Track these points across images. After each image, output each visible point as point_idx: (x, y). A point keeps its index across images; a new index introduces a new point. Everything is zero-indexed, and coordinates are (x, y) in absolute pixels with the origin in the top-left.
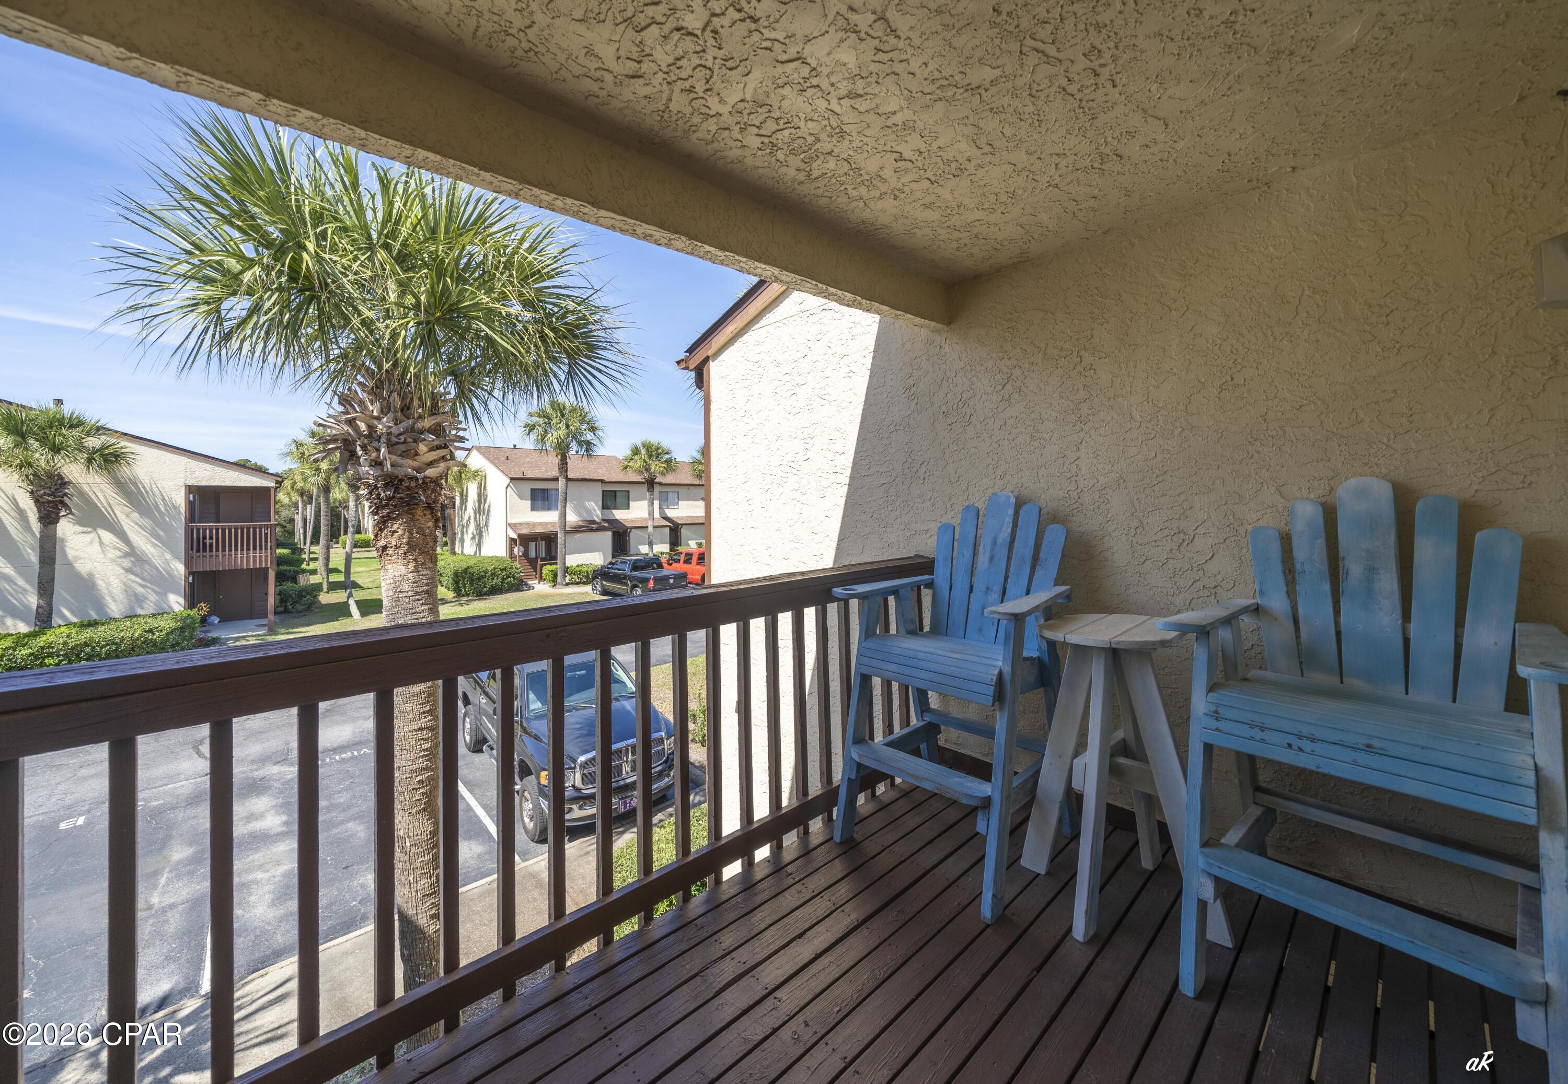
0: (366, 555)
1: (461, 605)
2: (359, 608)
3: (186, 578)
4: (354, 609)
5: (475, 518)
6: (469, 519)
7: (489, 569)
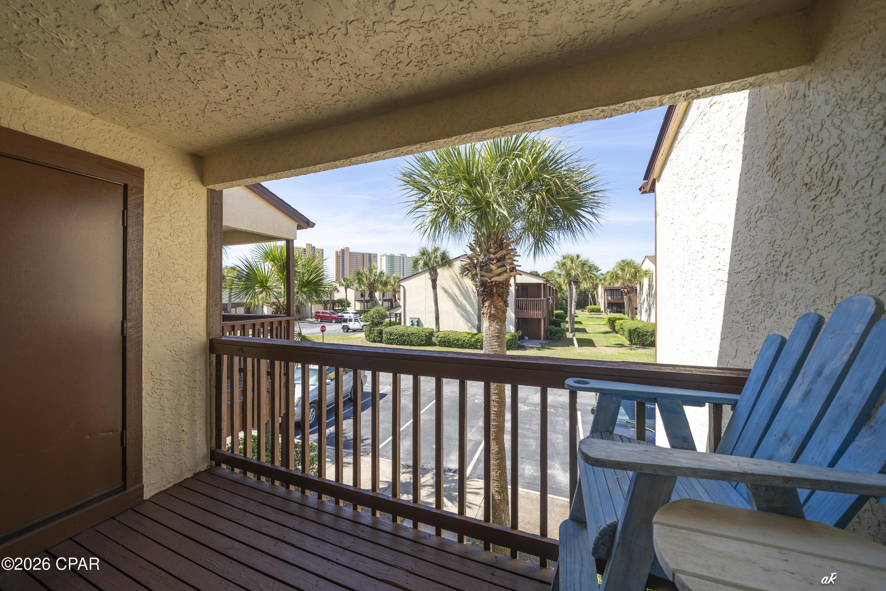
0: (597, 316)
1: (631, 349)
2: (578, 342)
3: (515, 320)
4: (575, 342)
5: (647, 299)
6: (644, 300)
7: (650, 330)
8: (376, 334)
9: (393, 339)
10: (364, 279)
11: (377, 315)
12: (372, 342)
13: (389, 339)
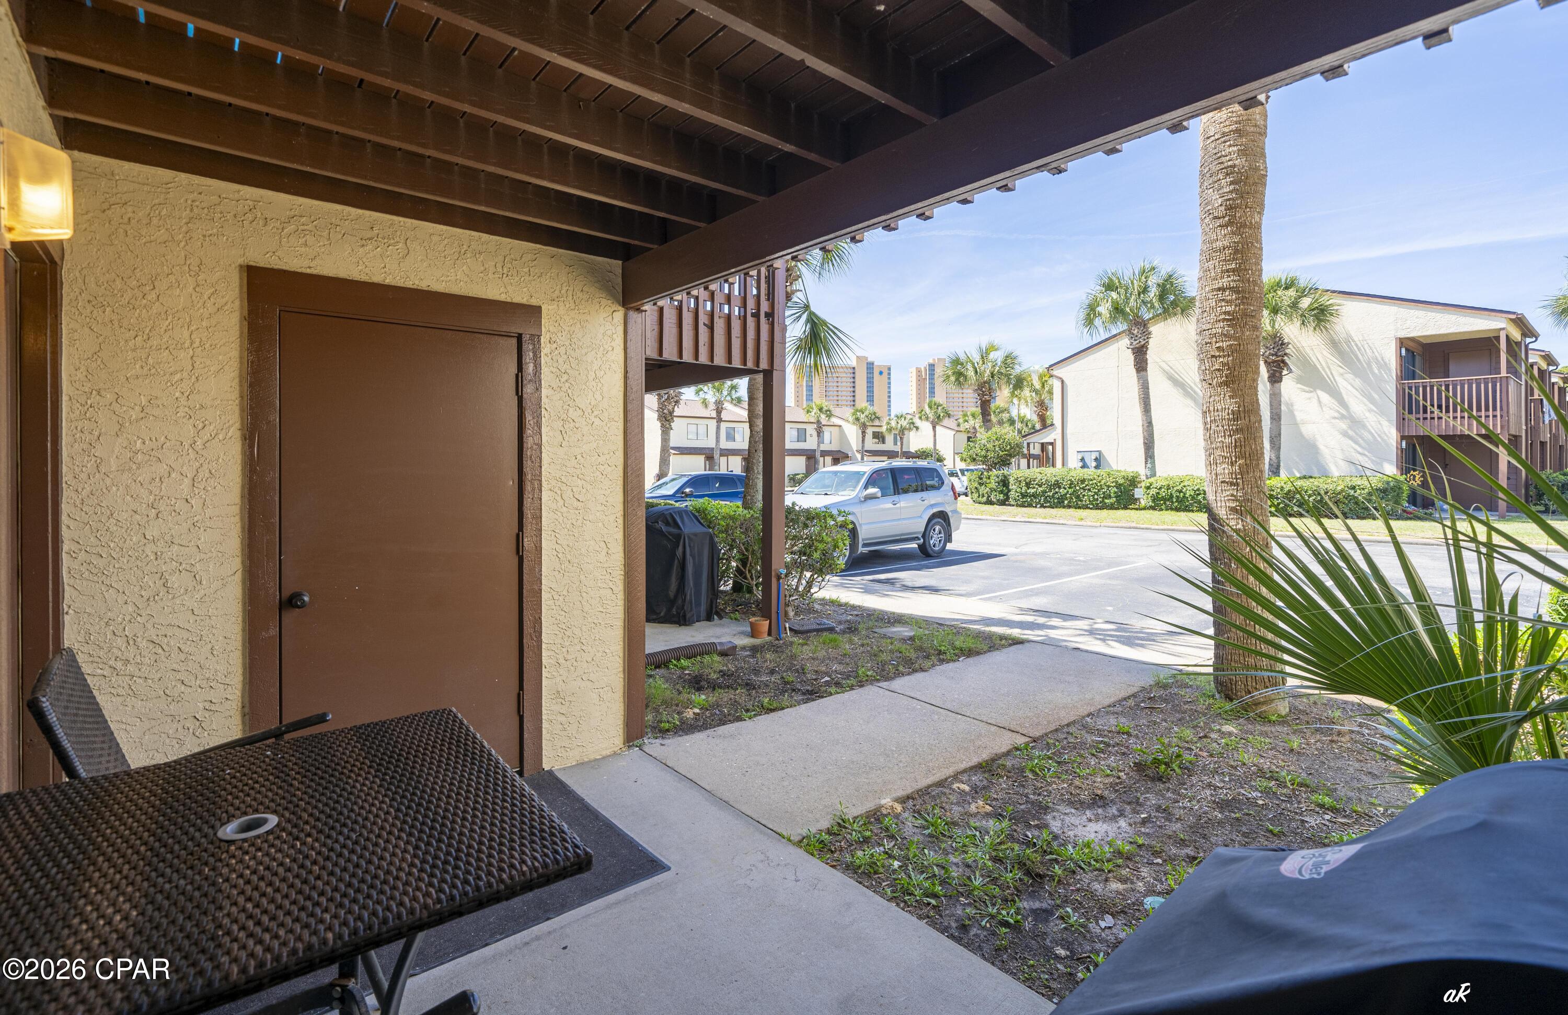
3: (1399, 444)
8: (993, 485)
9: (1034, 496)
10: (971, 373)
11: (997, 443)
12: (985, 503)
13: (1024, 495)
